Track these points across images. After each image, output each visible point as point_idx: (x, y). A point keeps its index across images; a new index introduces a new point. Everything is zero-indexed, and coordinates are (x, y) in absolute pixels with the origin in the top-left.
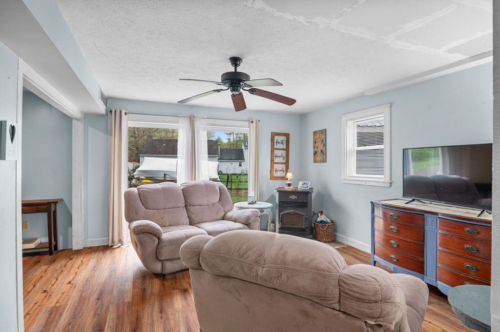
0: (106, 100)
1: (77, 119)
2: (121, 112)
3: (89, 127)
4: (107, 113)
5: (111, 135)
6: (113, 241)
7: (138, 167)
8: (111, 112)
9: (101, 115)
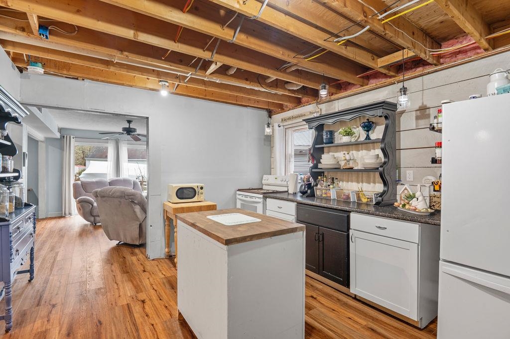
0: (60, 130)
1: (41, 141)
2: (70, 137)
3: (49, 146)
4: (61, 138)
5: (63, 150)
6: (65, 214)
7: (84, 170)
8: (64, 137)
9: (57, 139)
